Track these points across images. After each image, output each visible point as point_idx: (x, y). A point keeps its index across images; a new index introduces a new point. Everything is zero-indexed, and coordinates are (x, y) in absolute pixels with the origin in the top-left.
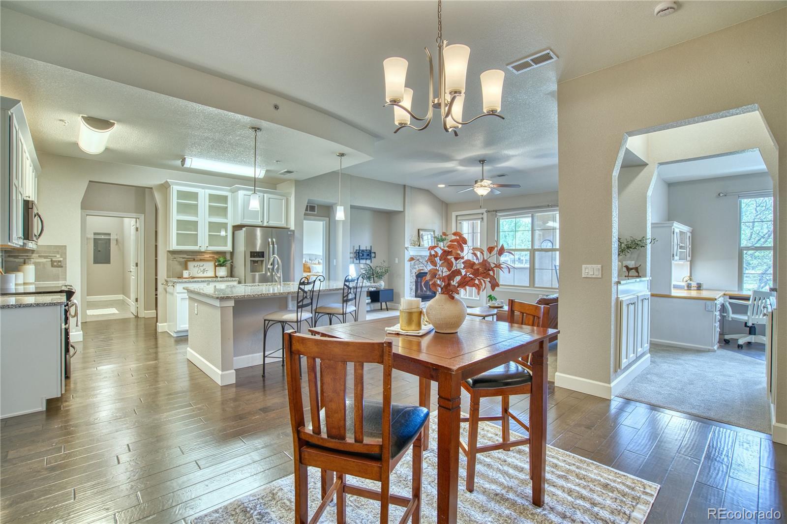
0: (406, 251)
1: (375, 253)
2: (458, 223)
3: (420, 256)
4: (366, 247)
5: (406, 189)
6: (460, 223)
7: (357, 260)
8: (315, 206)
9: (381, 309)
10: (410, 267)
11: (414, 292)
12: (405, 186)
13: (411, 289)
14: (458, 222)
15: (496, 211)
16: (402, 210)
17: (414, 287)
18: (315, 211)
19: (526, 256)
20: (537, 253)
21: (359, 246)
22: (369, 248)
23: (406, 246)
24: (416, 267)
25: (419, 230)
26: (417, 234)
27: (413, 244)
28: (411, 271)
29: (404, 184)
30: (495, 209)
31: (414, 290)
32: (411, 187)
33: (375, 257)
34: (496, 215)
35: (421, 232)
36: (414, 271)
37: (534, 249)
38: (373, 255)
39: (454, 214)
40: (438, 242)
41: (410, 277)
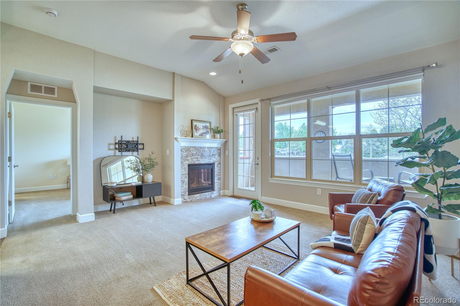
0: (175, 142)
1: (143, 144)
2: (235, 115)
3: (194, 147)
4: (133, 138)
5: (176, 77)
6: (237, 115)
7: (119, 151)
8: (54, 89)
9: (151, 203)
10: (181, 159)
11: (187, 184)
12: (174, 73)
13: (183, 182)
14: (234, 113)
15: (270, 99)
16: (171, 99)
17: (186, 180)
18: (54, 94)
19: (302, 145)
20: (314, 142)
21: (122, 136)
22: (135, 139)
23: (175, 136)
24: (189, 158)
25: (192, 120)
26: (190, 126)
27: (185, 134)
28: (182, 163)
29: (174, 72)
30: (269, 97)
31: (187, 182)
32: (182, 76)
33: (143, 149)
34: (270, 103)
35: (195, 123)
36: (187, 163)
37: (311, 138)
38: (140, 147)
39: (231, 107)
40: (215, 134)
41: (181, 169)
